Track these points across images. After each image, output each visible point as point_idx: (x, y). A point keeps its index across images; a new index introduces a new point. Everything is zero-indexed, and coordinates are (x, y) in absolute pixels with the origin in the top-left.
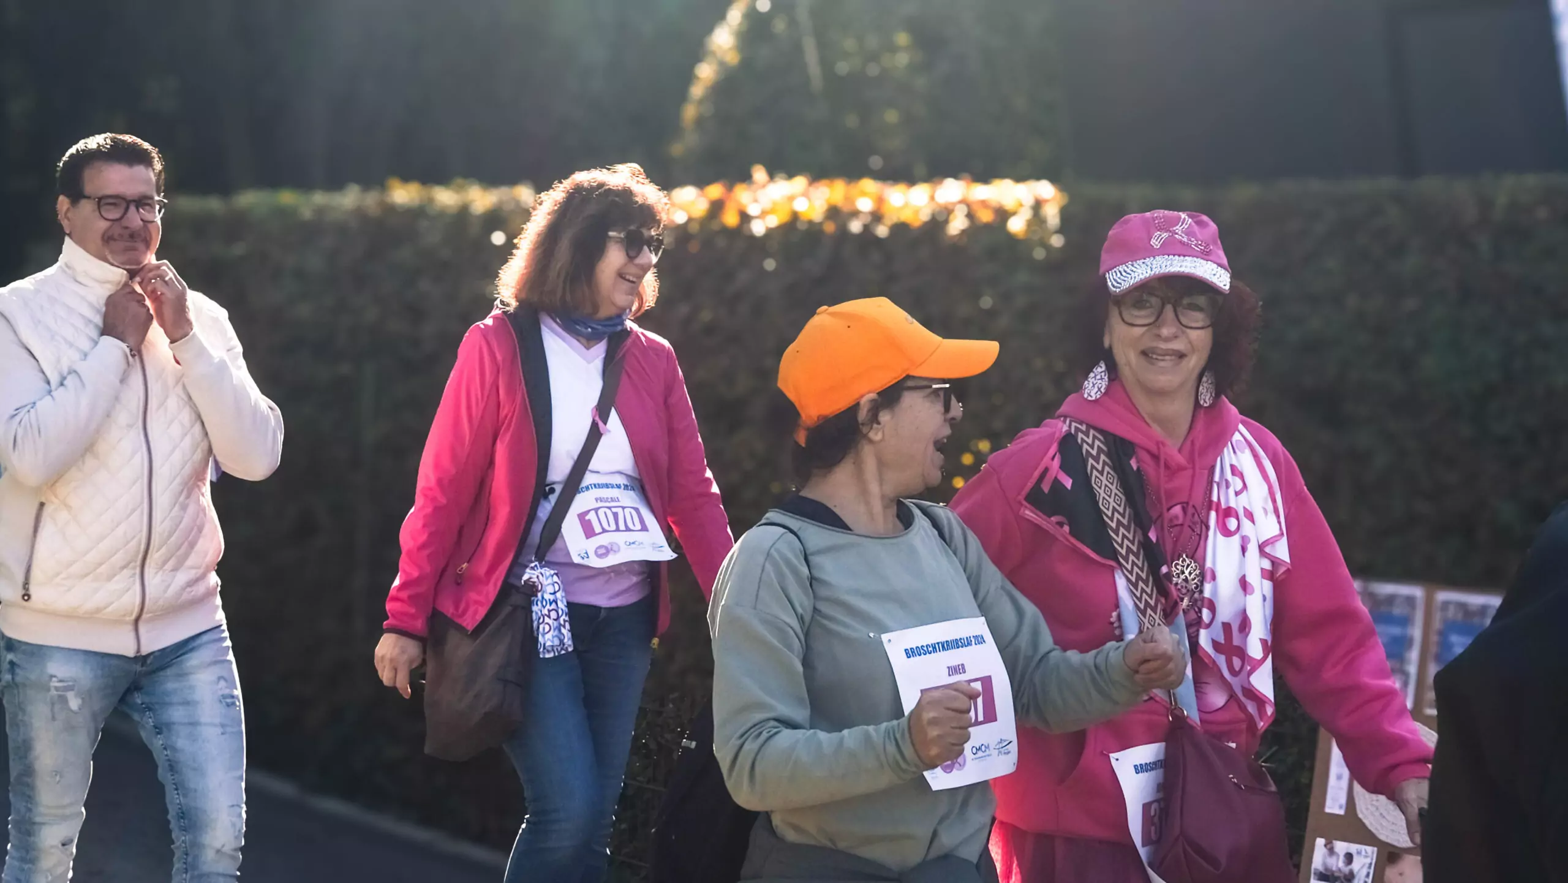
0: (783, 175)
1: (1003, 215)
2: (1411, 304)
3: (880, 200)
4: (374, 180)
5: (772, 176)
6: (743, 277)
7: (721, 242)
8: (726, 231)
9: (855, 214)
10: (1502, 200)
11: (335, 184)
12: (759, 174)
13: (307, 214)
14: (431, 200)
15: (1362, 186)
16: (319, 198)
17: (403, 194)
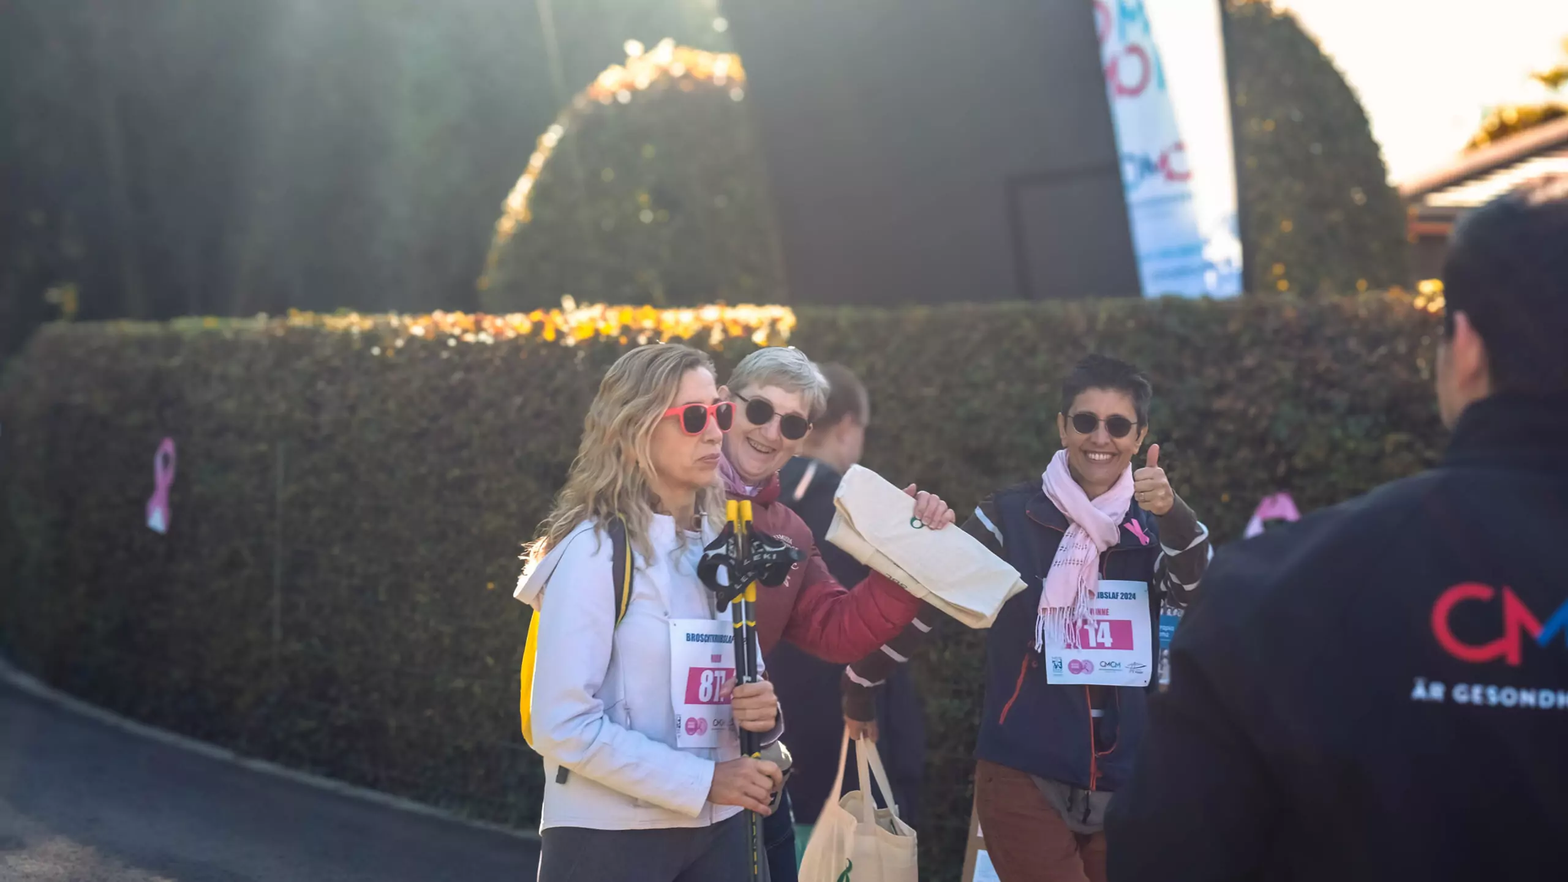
0: (586, 304)
1: (749, 330)
2: (1042, 388)
3: (659, 321)
4: (278, 309)
5: (578, 304)
6: (561, 377)
7: (544, 352)
8: (546, 344)
9: (641, 331)
10: (1103, 316)
11: (249, 313)
12: (568, 303)
13: (228, 335)
14: (323, 325)
15: (1006, 306)
16: (236, 323)
17: (299, 320)
